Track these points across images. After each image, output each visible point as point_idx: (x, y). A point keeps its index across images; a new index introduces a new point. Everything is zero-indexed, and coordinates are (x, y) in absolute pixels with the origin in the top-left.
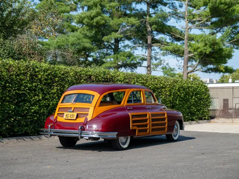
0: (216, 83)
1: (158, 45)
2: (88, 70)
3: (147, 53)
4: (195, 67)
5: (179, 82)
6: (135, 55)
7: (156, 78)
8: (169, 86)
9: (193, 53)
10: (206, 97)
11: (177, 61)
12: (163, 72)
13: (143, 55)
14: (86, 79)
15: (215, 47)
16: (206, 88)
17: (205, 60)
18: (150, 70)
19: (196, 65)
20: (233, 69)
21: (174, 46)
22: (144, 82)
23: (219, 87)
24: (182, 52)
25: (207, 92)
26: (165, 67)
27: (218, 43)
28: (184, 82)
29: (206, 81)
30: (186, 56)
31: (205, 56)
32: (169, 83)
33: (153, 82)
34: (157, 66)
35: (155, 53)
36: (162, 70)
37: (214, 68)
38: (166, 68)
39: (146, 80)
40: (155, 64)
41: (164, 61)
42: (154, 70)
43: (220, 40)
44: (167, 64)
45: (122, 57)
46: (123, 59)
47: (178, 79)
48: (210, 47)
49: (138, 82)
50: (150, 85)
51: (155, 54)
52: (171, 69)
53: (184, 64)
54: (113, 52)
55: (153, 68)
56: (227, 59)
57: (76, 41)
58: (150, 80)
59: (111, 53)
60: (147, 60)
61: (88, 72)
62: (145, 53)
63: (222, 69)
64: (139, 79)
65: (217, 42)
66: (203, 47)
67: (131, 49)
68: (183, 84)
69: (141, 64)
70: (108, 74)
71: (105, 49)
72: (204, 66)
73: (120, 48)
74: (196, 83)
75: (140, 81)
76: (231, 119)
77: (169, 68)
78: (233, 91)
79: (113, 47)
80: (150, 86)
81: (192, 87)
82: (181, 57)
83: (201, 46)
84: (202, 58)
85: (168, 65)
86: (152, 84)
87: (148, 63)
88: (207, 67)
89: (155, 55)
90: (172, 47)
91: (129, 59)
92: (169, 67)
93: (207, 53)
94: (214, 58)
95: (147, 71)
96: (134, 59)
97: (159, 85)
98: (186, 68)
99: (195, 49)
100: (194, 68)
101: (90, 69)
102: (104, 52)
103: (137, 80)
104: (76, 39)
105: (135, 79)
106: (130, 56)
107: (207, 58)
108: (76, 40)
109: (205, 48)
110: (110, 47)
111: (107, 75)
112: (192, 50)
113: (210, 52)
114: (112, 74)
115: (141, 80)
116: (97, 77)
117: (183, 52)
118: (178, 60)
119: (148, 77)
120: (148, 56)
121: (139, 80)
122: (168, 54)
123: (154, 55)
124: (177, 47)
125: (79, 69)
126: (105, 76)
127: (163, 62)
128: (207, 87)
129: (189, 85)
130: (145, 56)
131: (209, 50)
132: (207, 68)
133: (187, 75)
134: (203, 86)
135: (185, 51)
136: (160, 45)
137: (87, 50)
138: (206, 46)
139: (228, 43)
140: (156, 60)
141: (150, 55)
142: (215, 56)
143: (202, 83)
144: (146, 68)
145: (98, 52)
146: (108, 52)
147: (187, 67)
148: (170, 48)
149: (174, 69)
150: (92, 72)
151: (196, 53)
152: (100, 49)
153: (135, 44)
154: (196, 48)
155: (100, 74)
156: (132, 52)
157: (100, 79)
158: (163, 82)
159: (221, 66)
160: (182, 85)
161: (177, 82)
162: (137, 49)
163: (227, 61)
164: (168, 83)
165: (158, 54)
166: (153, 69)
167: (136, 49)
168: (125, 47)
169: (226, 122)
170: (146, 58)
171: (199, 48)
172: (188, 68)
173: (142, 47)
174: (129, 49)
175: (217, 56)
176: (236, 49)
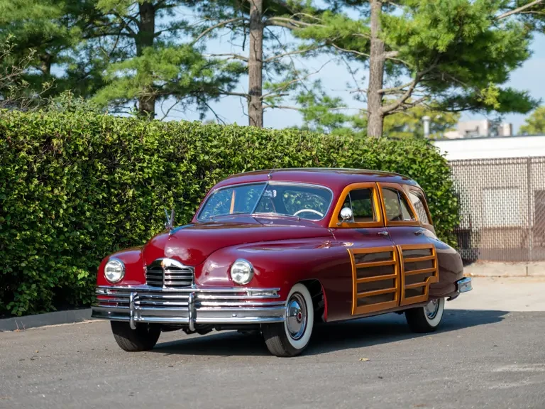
0: (511, 136)
1: (286, 22)
2: (42, 118)
3: (247, 47)
4: (407, 94)
5: (346, 147)
6: (207, 55)
7: (268, 139)
8: (311, 162)
9: (397, 50)
10: (439, 193)
11: (351, 72)
12: (301, 110)
13: (235, 57)
14: (36, 149)
15: (466, 28)
16: (439, 163)
17: (436, 71)
18: (261, 105)
19: (408, 89)
20: (530, 100)
21: (337, 26)
22: (228, 151)
23: (483, 160)
24: (365, 42)
25: (443, 176)
26: (311, 92)
27: (474, 15)
28: (365, 148)
29: (477, 130)
30: (376, 58)
31: (436, 61)
32: (314, 153)
33: (257, 152)
34: (282, 90)
35: (274, 47)
36: (299, 106)
37: (468, 99)
38: (312, 97)
39: (234, 144)
40: (275, 86)
41: (304, 73)
42: (273, 107)
43: (479, 7)
44: (317, 83)
45: (164, 66)
46: (166, 72)
47: (342, 140)
48: (450, 30)
49: (207, 153)
50: (249, 162)
51: (276, 51)
52: (327, 100)
53: (370, 83)
54: (135, 46)
55: (269, 99)
56: (508, 68)
57: (9, 14)
58: (246, 145)
59: (129, 49)
60: (248, 73)
61: (41, 128)
62: (243, 47)
63: (490, 100)
64: (211, 141)
65: (471, 12)
66: (425, 29)
67: (194, 35)
68: (361, 155)
69: (233, 84)
70: (108, 129)
71: (108, 37)
72: (434, 91)
73: (160, 33)
74: (405, 148)
75: (214, 150)
76: (522, 266)
77: (322, 97)
78: (529, 171)
79: (135, 29)
80: (249, 165)
81: (390, 162)
82: (363, 59)
83: (418, 25)
84: (426, 65)
85: (320, 87)
86: (253, 157)
87: (251, 83)
88: (443, 93)
89: (277, 54)
90: (331, 27)
91: (189, 69)
92: (324, 94)
93: (441, 48)
94: (464, 64)
95: (250, 109)
96: (203, 71)
97: (277, 160)
98: (378, 96)
99: (400, 35)
100: (404, 97)
101: (46, 117)
102: (105, 47)
103: (203, 145)
104: (11, 5)
105: (199, 144)
106: (190, 59)
107: (440, 66)
108: (9, 10)
109: (433, 32)
110: (124, 30)
111: (102, 135)
112: (392, 39)
113: (450, 47)
114: (119, 128)
115: (216, 147)
116: (69, 141)
117: (368, 45)
118: (353, 69)
119: (239, 136)
120: (252, 58)
121: (212, 147)
122: (320, 51)
123: (272, 56)
124: (346, 28)
125: (12, 118)
126: (97, 136)
127: (301, 76)
128: (442, 160)
129: (382, 155)
130: (241, 58)
131: (444, 40)
132: (445, 96)
133: (380, 122)
134: (431, 159)
135: (372, 41)
136: (292, 21)
137: (47, 42)
138: (436, 27)
139: (516, 14)
140: (278, 71)
141: (258, 57)
142: (465, 57)
143: (425, 147)
144: (245, 100)
145: (86, 48)
146: (118, 46)
147: (382, 94)
148: (325, 29)
149: (338, 100)
150: (52, 127)
151: (404, 49)
152: (90, 35)
153: (208, 18)
154: (403, 34)
155: (80, 131)
156: (197, 45)
157: (81, 149)
158: (291, 149)
159: (487, 90)
160: (355, 156)
161: (342, 146)
162: (216, 36)
163: (506, 73)
164: (308, 154)
165: (283, 52)
166: (269, 103)
167: (210, 36)
168: (174, 28)
169: (506, 274)
170: (246, 64)
171: (413, 33)
172: (384, 97)
173: (232, 29)
174: (190, 35)
175: (473, 59)
176: (539, 30)
